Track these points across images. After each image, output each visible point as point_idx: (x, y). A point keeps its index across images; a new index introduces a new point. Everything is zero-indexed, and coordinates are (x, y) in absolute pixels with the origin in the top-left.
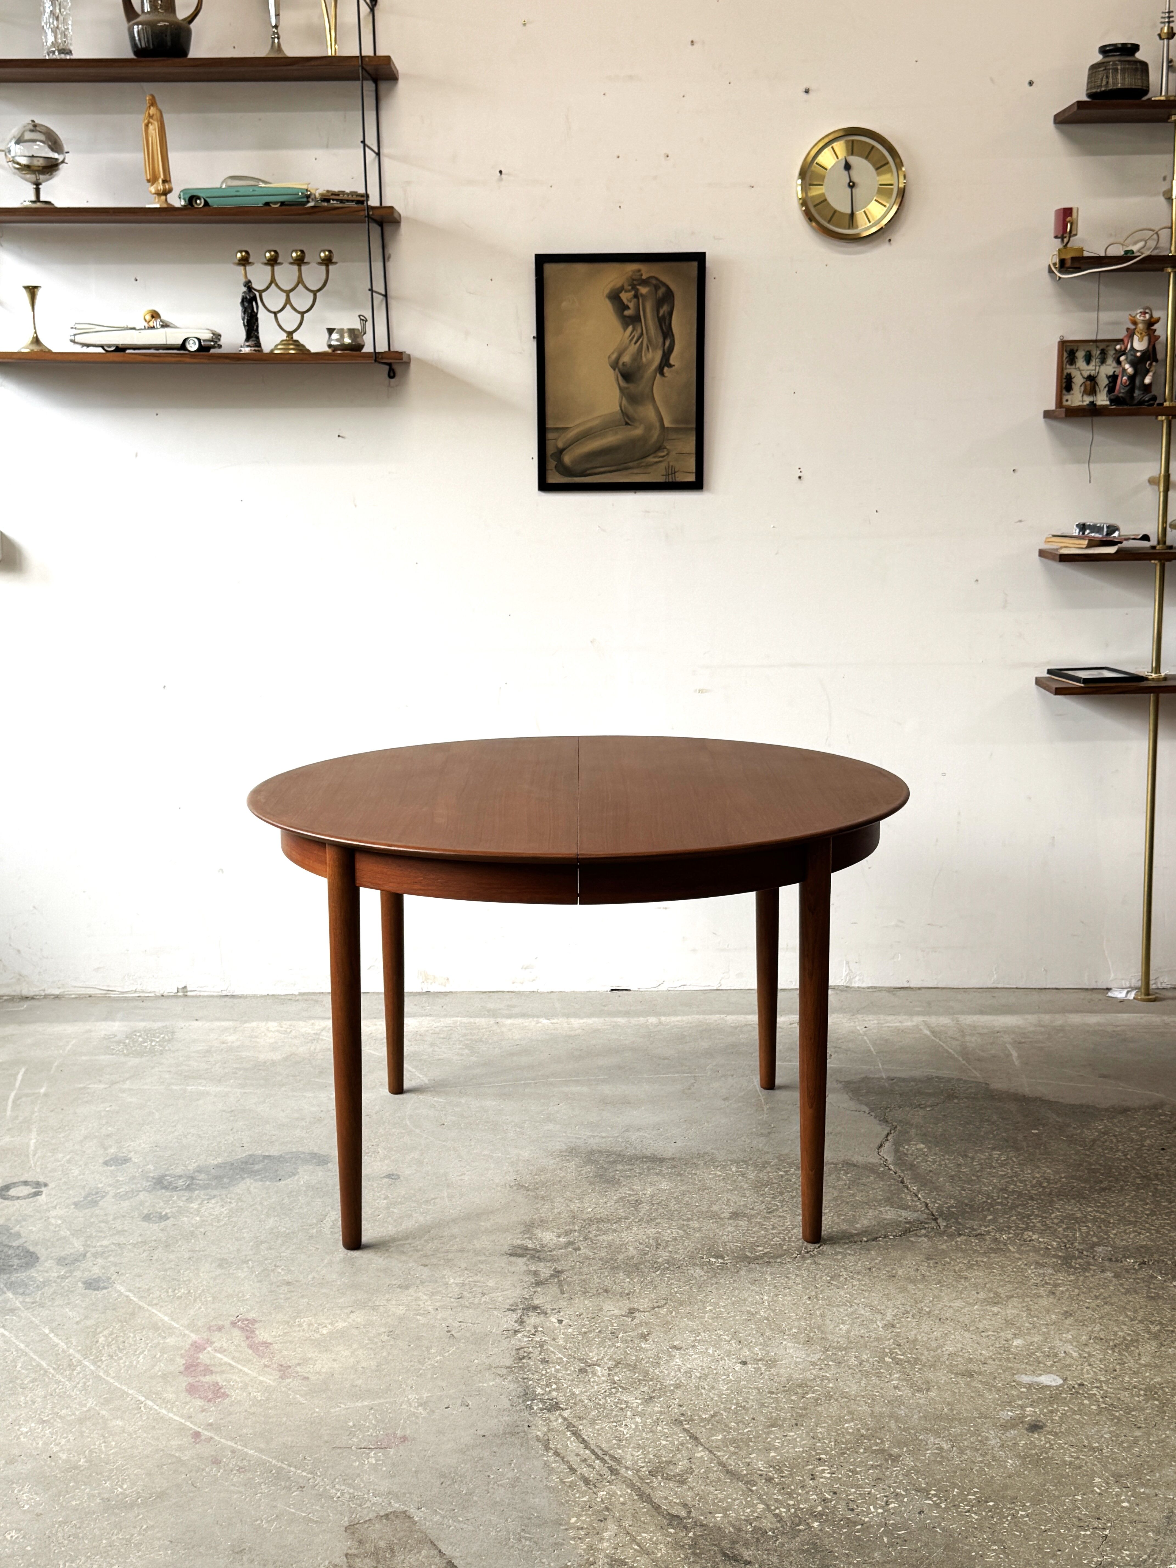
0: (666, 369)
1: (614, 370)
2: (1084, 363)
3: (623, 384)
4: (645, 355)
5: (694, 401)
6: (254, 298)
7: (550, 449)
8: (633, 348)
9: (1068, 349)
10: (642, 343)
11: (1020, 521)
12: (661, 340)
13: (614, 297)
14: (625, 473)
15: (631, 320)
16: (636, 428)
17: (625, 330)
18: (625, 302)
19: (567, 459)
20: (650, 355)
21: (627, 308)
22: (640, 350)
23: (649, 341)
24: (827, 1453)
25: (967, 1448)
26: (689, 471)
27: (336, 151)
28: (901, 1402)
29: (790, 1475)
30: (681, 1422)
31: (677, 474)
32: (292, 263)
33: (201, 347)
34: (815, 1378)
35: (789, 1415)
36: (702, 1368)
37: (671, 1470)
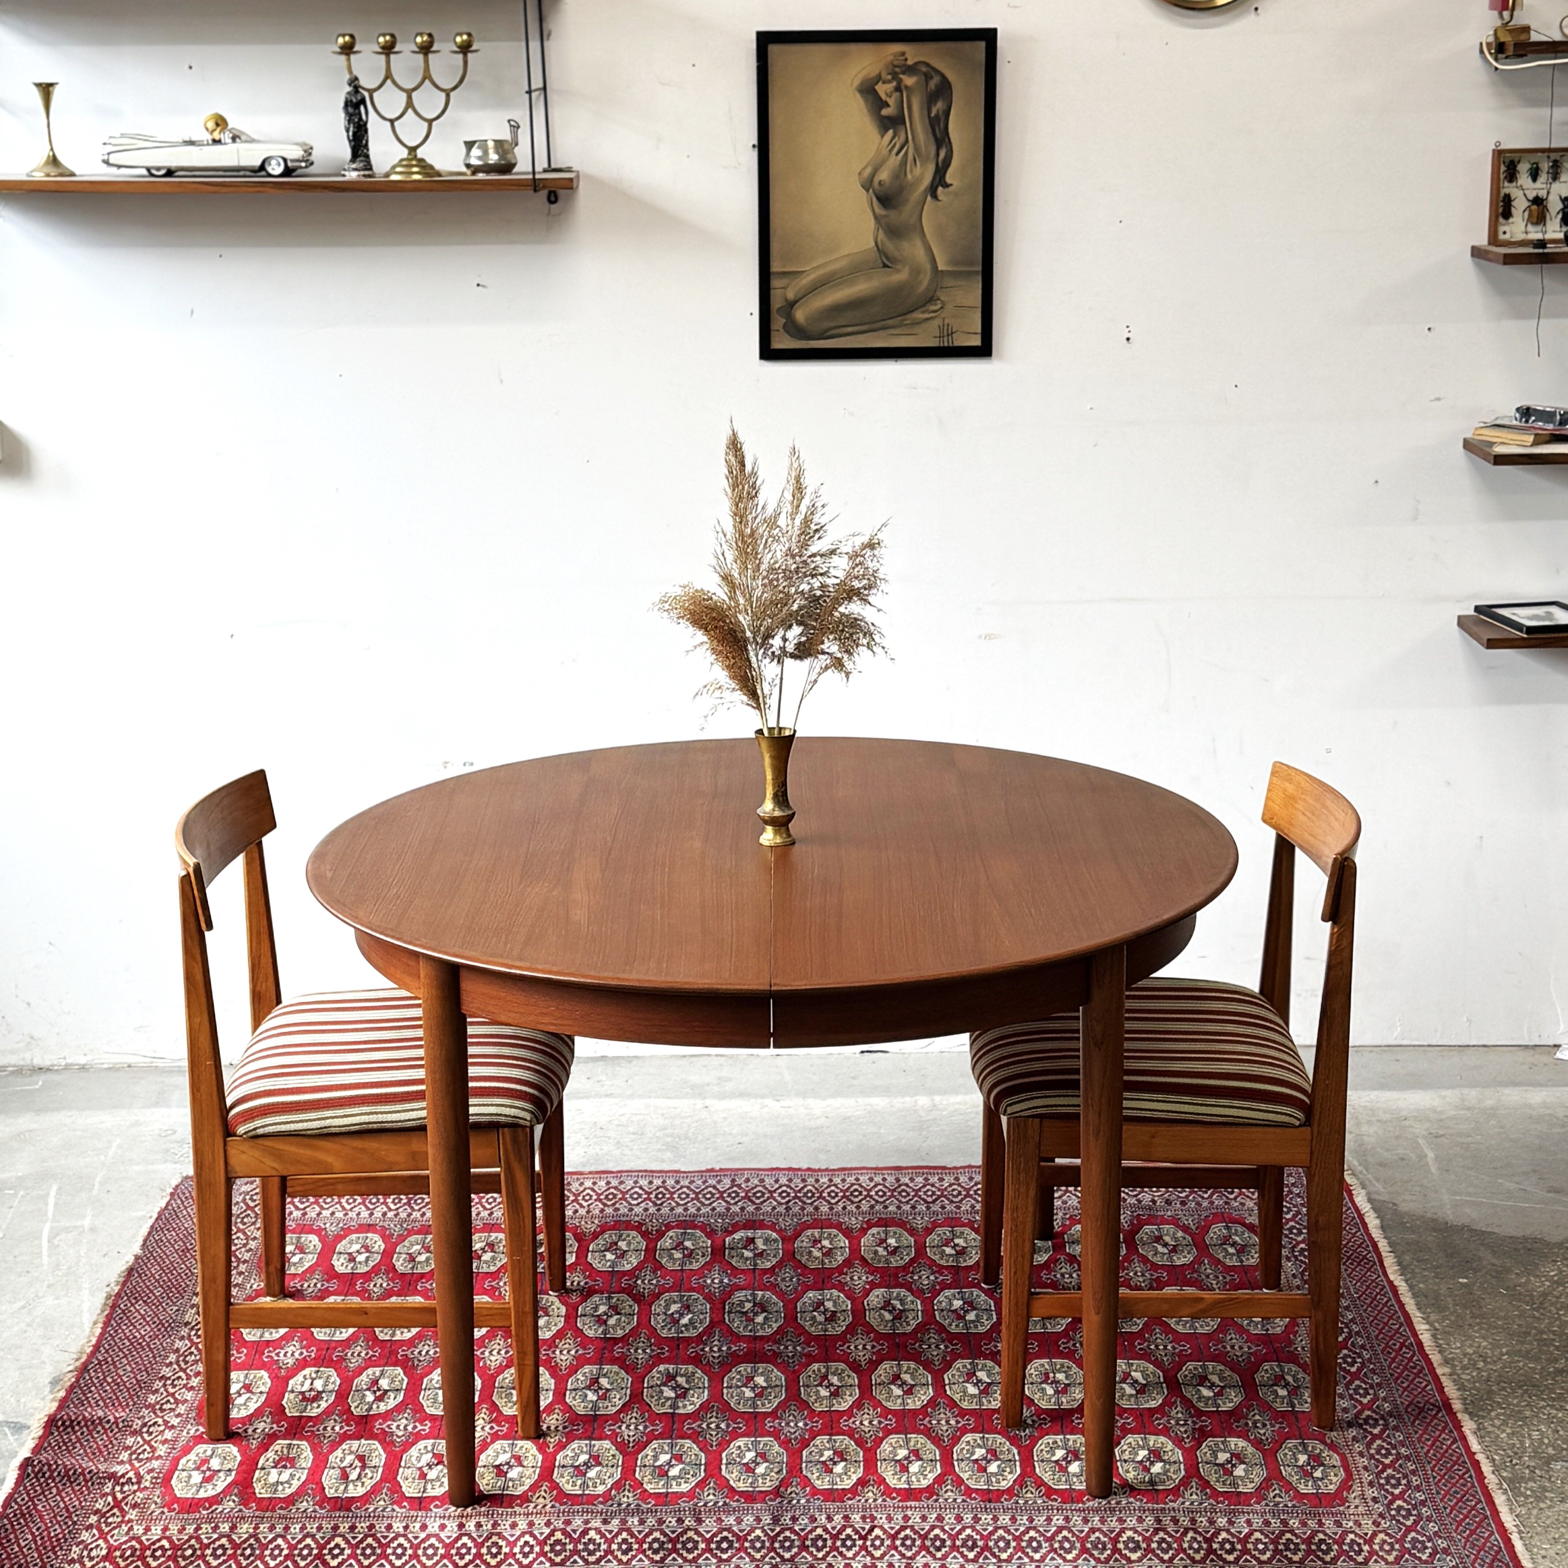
0: (940, 189)
1: (867, 191)
2: (1530, 179)
3: (880, 210)
4: (911, 171)
5: (980, 235)
6: (363, 101)
7: (776, 302)
8: (894, 161)
9: (1507, 161)
10: (906, 153)
11: (1438, 399)
12: (933, 150)
13: (868, 90)
14: (881, 336)
15: (890, 123)
16: (898, 271)
17: (882, 136)
18: (884, 97)
19: (800, 315)
20: (918, 170)
21: (887, 105)
22: (904, 163)
23: (917, 149)
26: (972, 331)
31: (955, 336)
32: (415, 51)
33: (287, 169)
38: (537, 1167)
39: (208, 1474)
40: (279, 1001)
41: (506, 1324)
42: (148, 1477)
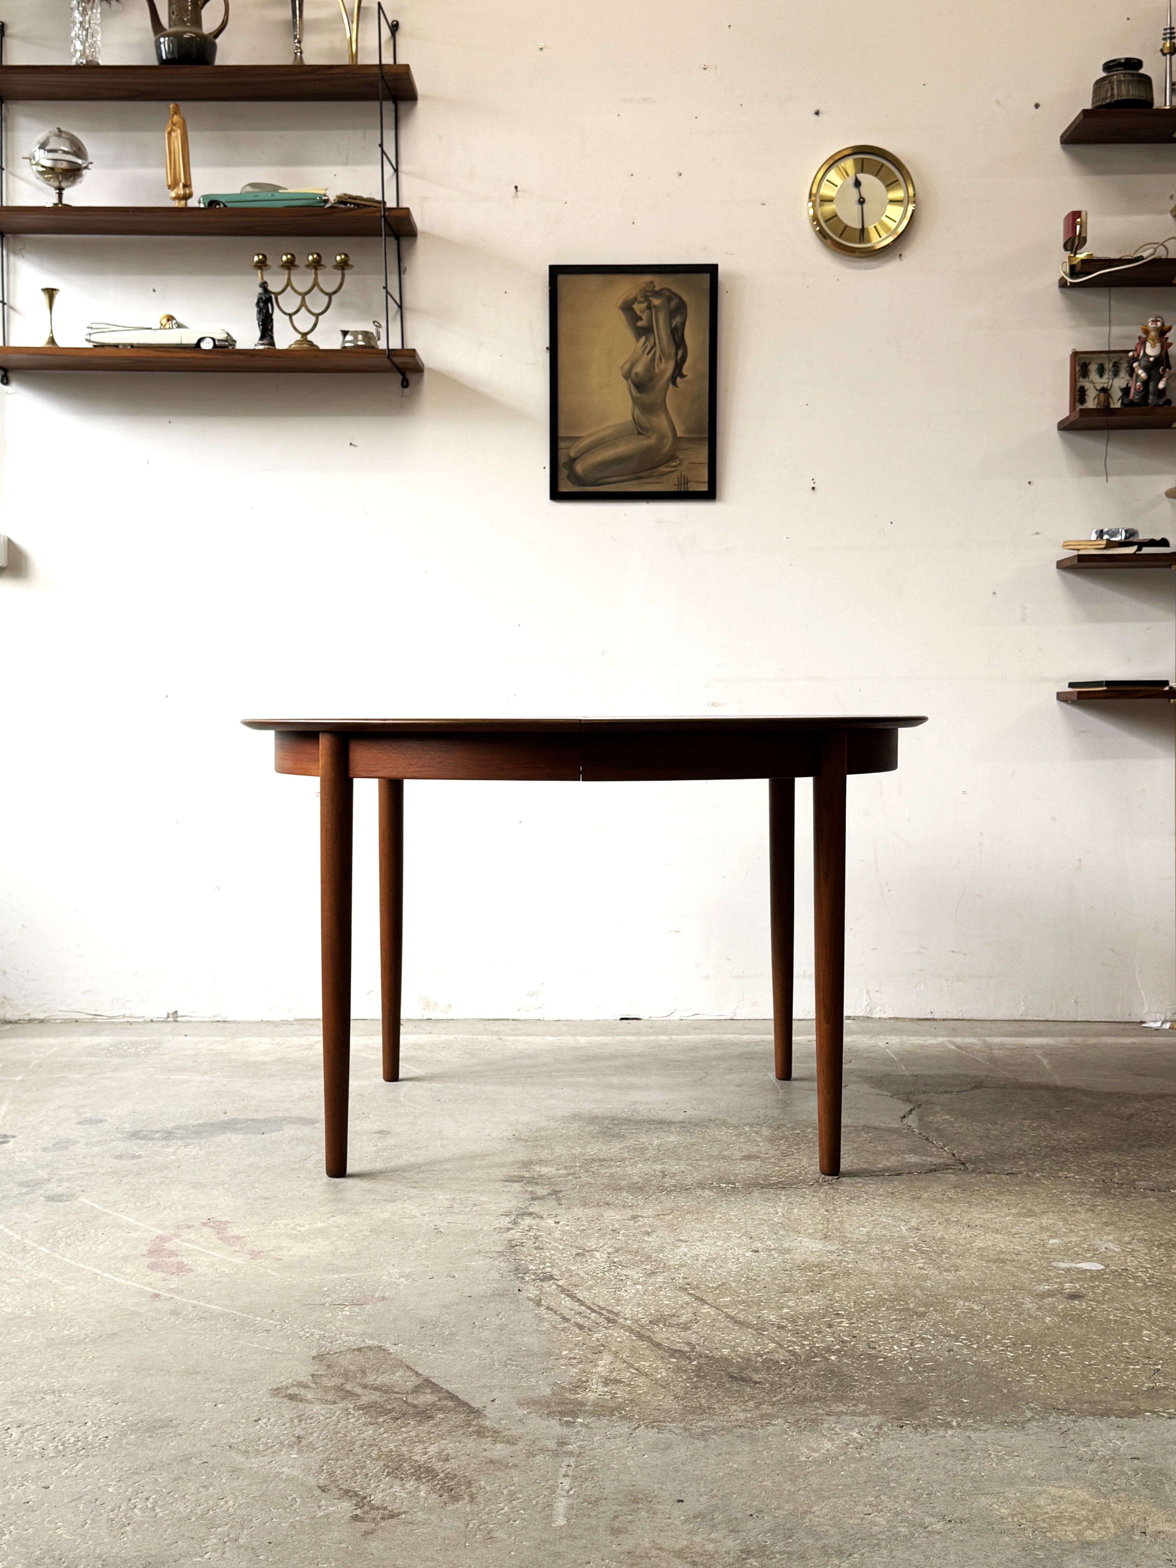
0: (678, 380)
1: (627, 379)
2: (1098, 376)
3: (636, 394)
4: (658, 365)
5: (707, 411)
6: (269, 300)
7: (562, 458)
8: (646, 359)
9: (1081, 361)
10: (655, 353)
11: (1037, 534)
12: (673, 350)
13: (627, 308)
15: (643, 332)
16: (648, 437)
17: (637, 340)
18: (638, 313)
19: (579, 468)
20: (662, 366)
21: (640, 319)
22: (653, 360)
23: (662, 351)
24: (845, 1310)
25: (1000, 1309)
26: (702, 481)
27: (355, 168)
28: (926, 1278)
29: (805, 1325)
30: (686, 1289)
31: (689, 484)
32: (308, 266)
33: (215, 346)
34: (832, 1261)
35: (804, 1285)
36: (710, 1254)
37: (674, 1321)
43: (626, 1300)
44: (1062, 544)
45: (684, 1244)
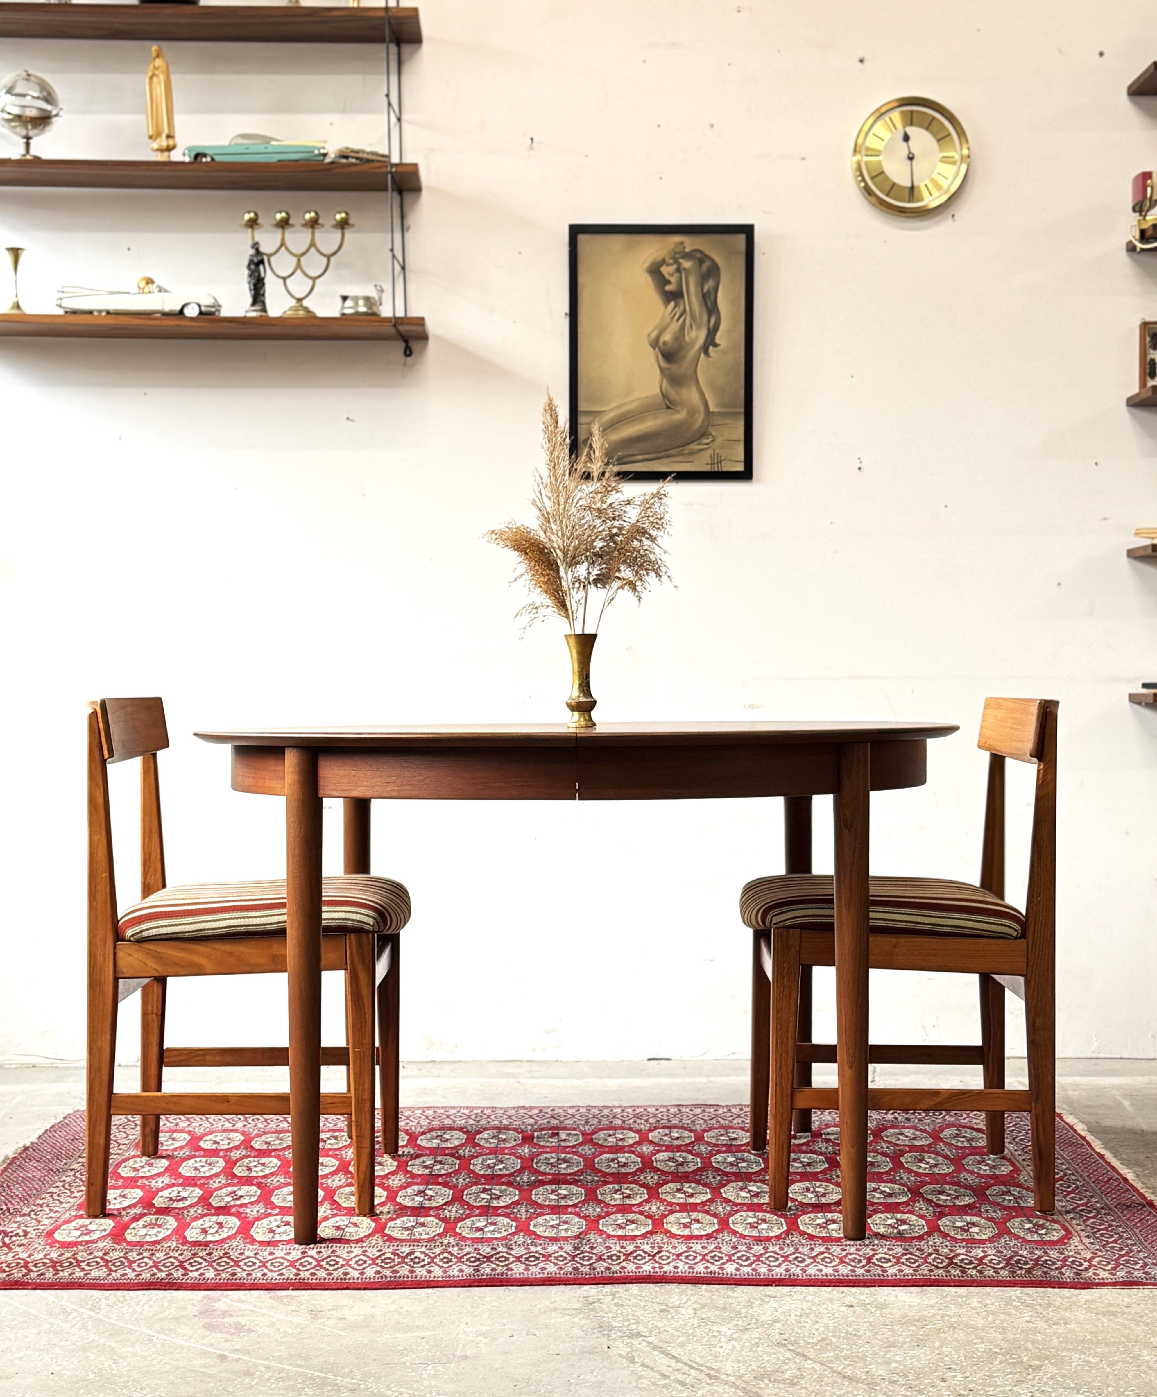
0: (711, 348)
1: (654, 348)
3: (664, 364)
4: (689, 334)
5: (742, 383)
6: (261, 262)
7: (582, 432)
8: (675, 326)
9: (1151, 332)
10: (685, 320)
11: (1105, 519)
12: (705, 317)
13: (655, 271)
14: (664, 461)
15: (672, 297)
16: (678, 412)
17: (666, 306)
18: (667, 276)
20: (693, 334)
21: (669, 282)
22: (683, 327)
23: (693, 317)
24: (957, 1364)
25: (1118, 1361)
26: (737, 459)
27: (352, 116)
28: (1036, 1331)
29: (918, 1379)
30: (785, 1345)
31: (723, 464)
32: (304, 225)
33: (201, 313)
34: (934, 1315)
35: (908, 1340)
36: (802, 1309)
37: (778, 1376)
38: (377, 1044)
39: (85, 1232)
40: (164, 886)
41: (348, 1111)
42: (34, 1233)
43: (723, 1356)
44: (1134, 531)
45: (772, 1299)
